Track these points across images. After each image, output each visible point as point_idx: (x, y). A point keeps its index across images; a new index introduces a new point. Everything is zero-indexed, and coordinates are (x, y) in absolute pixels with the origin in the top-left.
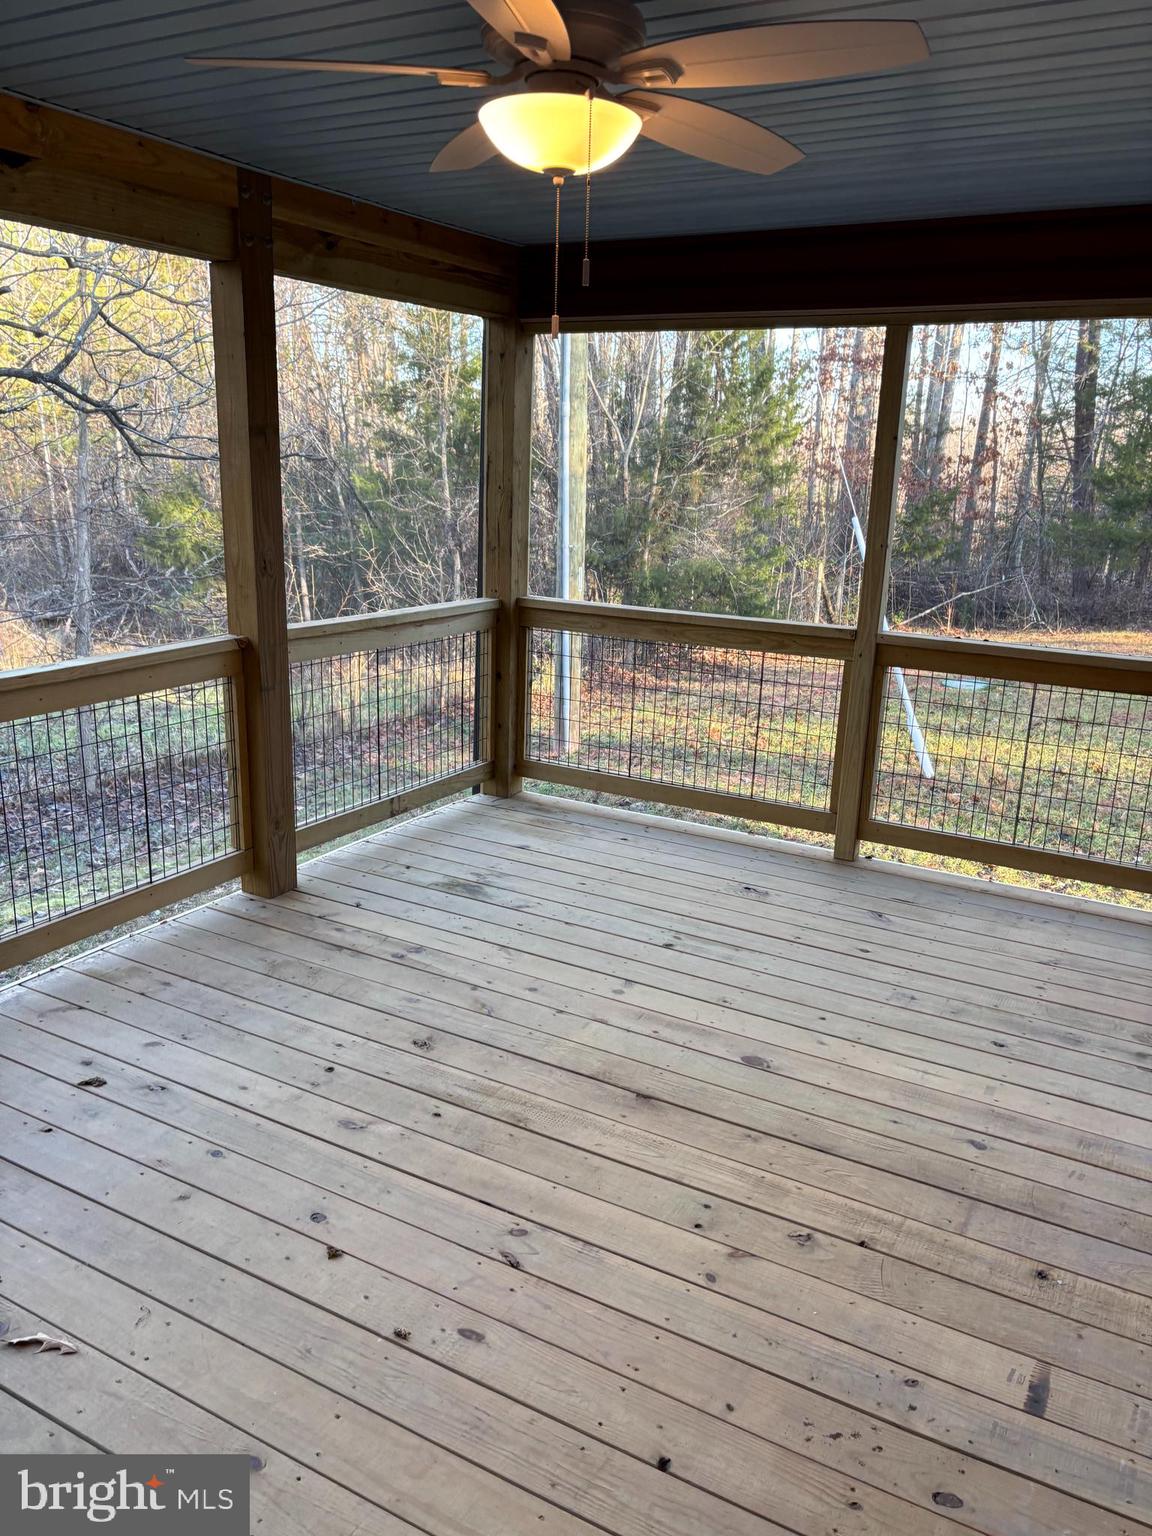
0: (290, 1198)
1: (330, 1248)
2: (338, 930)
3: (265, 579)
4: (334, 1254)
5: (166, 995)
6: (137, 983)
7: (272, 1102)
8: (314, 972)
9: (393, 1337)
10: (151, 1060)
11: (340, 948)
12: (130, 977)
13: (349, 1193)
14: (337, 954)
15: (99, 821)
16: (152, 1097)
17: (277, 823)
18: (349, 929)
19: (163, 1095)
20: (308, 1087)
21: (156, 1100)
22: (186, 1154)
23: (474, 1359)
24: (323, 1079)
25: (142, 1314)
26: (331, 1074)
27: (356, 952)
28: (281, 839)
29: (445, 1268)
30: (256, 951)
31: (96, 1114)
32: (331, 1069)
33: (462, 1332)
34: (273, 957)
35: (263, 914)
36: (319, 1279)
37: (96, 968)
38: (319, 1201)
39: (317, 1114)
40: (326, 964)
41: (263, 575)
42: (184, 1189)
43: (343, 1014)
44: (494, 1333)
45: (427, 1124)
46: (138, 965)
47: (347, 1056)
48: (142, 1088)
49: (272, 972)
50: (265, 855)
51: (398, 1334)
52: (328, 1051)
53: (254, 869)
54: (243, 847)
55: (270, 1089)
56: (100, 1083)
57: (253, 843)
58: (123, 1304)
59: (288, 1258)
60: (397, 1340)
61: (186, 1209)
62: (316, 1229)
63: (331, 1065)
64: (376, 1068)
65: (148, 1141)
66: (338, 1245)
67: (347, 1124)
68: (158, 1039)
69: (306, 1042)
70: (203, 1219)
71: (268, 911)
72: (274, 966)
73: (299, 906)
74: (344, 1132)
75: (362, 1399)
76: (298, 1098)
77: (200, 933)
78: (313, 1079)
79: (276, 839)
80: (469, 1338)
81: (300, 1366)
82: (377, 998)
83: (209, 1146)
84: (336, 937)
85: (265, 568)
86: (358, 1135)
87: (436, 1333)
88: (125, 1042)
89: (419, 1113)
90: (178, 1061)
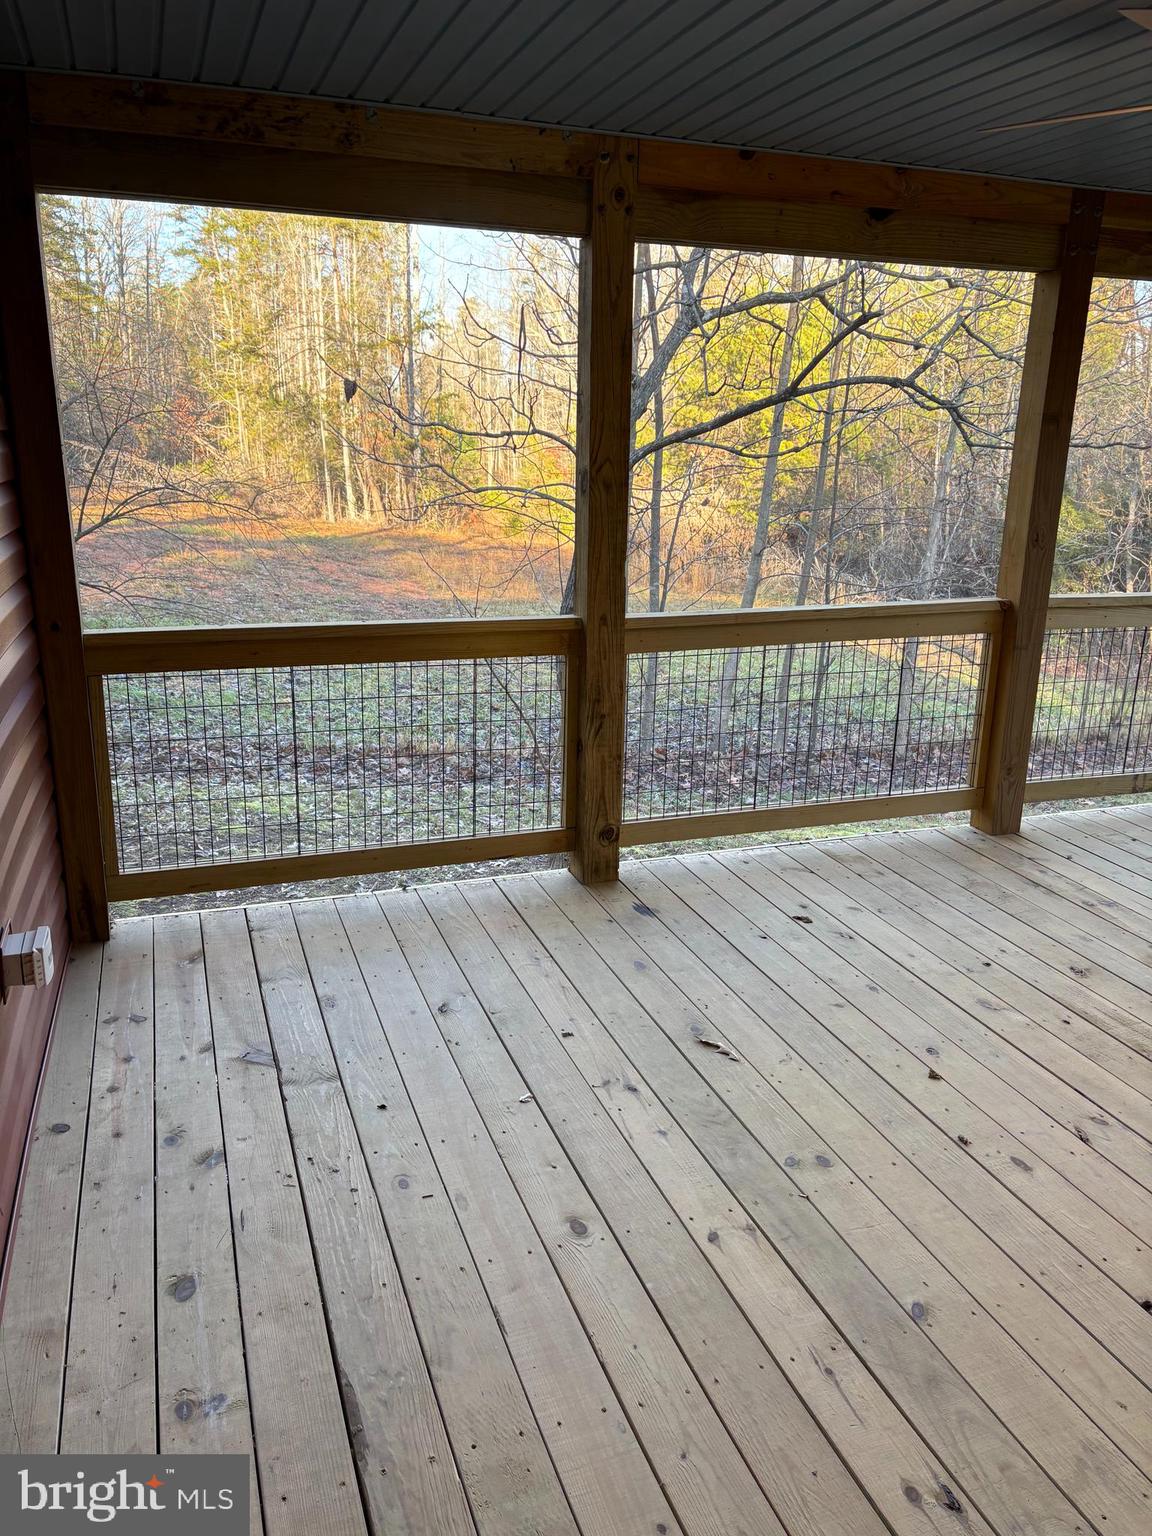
0: (917, 1033)
1: (932, 1071)
2: (1041, 871)
3: (1035, 550)
4: (934, 1076)
5: (878, 881)
6: (859, 867)
7: (931, 971)
8: (1005, 896)
9: (956, 1139)
10: (850, 919)
11: (1037, 885)
12: (855, 861)
13: (964, 1046)
14: (1031, 890)
15: (900, 779)
16: (841, 941)
17: (1010, 769)
18: (1053, 874)
19: (850, 943)
20: (964, 971)
21: (843, 943)
22: (850, 980)
23: (1016, 1179)
24: (979, 969)
25: (786, 1058)
26: (986, 968)
27: (1050, 891)
28: (1011, 785)
29: (1020, 1117)
30: (963, 869)
31: (799, 938)
32: (988, 965)
33: (1014, 1159)
34: (974, 877)
35: (980, 845)
36: (918, 1087)
37: (834, 850)
38: (937, 1042)
39: (962, 990)
40: (1019, 893)
41: (1034, 547)
42: (842, 1001)
43: (1016, 930)
44: (1041, 1171)
45: (1055, 1025)
46: (863, 856)
47: (1005, 960)
48: (836, 933)
49: (969, 887)
50: (994, 795)
51: (961, 1139)
52: (992, 953)
53: (983, 807)
54: (975, 785)
55: (934, 963)
56: (808, 921)
57: (986, 783)
58: (777, 1050)
59: (898, 1066)
60: (959, 1143)
61: (839, 1013)
62: (929, 1059)
63: (990, 962)
64: (1028, 975)
65: (828, 965)
66: (937, 1071)
67: (983, 1003)
68: (858, 906)
69: (974, 941)
70: (847, 1022)
71: (988, 844)
72: (973, 883)
73: (1014, 847)
74: (979, 1007)
75: (916, 1163)
76: (952, 974)
77: (923, 846)
78: (969, 967)
79: (1006, 784)
80: (1018, 1165)
81: (881, 1128)
82: (1053, 929)
83: (870, 982)
84: (1037, 876)
85: (1037, 541)
86: (993, 1014)
87: (992, 1151)
88: (836, 902)
89: (1052, 1015)
90: (868, 924)
